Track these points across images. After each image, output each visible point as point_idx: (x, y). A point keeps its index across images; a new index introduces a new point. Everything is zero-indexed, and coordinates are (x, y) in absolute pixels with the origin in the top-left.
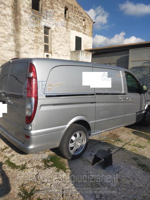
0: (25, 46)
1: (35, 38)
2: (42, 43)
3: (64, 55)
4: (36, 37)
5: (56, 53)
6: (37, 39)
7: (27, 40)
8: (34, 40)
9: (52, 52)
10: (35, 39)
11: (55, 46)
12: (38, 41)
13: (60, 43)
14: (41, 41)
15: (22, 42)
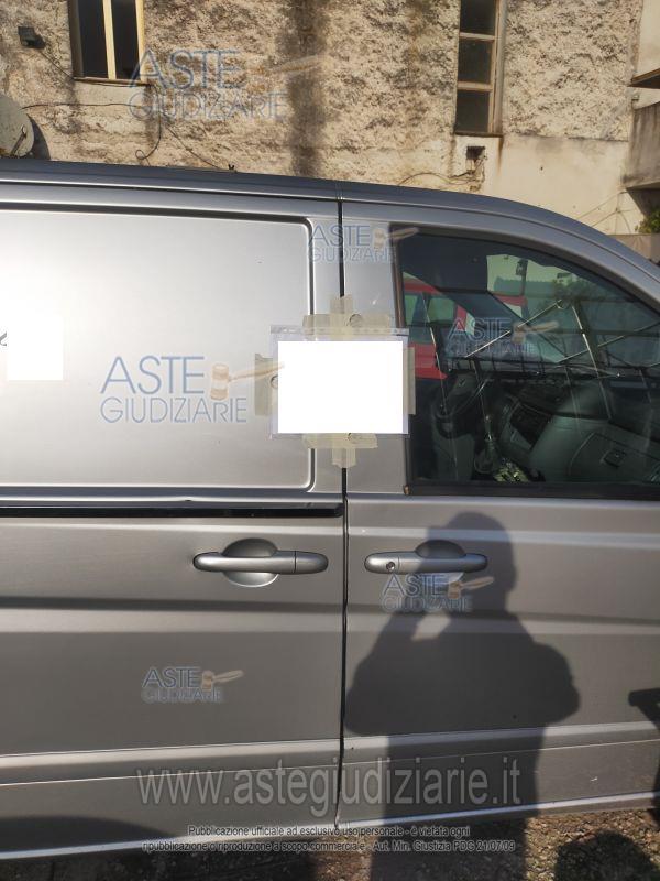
0: (344, 115)
1: (405, 61)
2: (443, 86)
3: (583, 138)
4: (408, 56)
5: (532, 133)
6: (417, 64)
7: (355, 81)
8: (394, 72)
9: (505, 126)
10: (403, 66)
11: (526, 92)
12: (423, 78)
13: (561, 69)
14: (438, 72)
15: (328, 98)
